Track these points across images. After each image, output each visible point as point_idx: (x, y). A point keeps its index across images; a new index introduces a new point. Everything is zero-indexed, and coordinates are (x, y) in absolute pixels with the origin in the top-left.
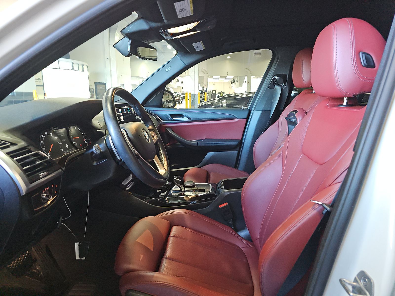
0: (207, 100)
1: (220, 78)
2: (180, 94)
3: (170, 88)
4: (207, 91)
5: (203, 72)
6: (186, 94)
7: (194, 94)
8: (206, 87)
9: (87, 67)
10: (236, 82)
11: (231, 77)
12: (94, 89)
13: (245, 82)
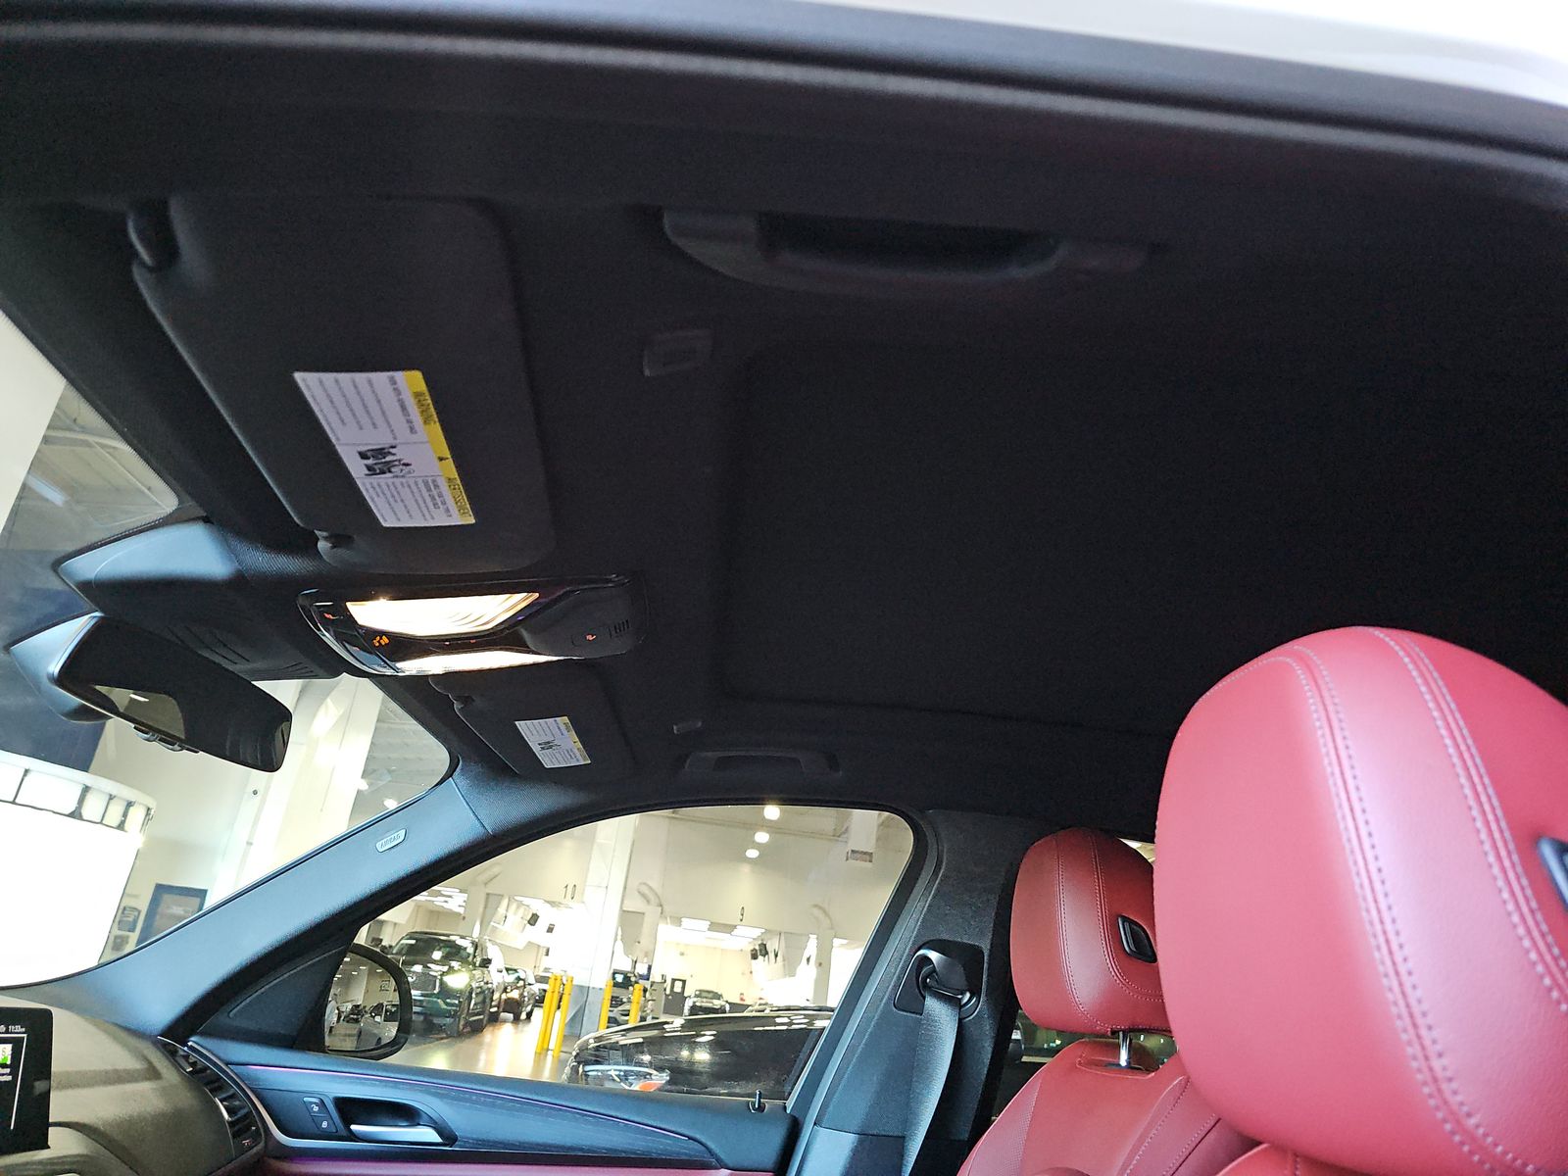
0: (643, 1019)
1: (709, 930)
2: (531, 980)
3: (489, 944)
4: (648, 979)
5: (643, 895)
6: (551, 981)
7: (587, 985)
8: (645, 960)
9: (148, 814)
10: (772, 955)
11: (757, 932)
12: (139, 912)
13: (808, 960)
